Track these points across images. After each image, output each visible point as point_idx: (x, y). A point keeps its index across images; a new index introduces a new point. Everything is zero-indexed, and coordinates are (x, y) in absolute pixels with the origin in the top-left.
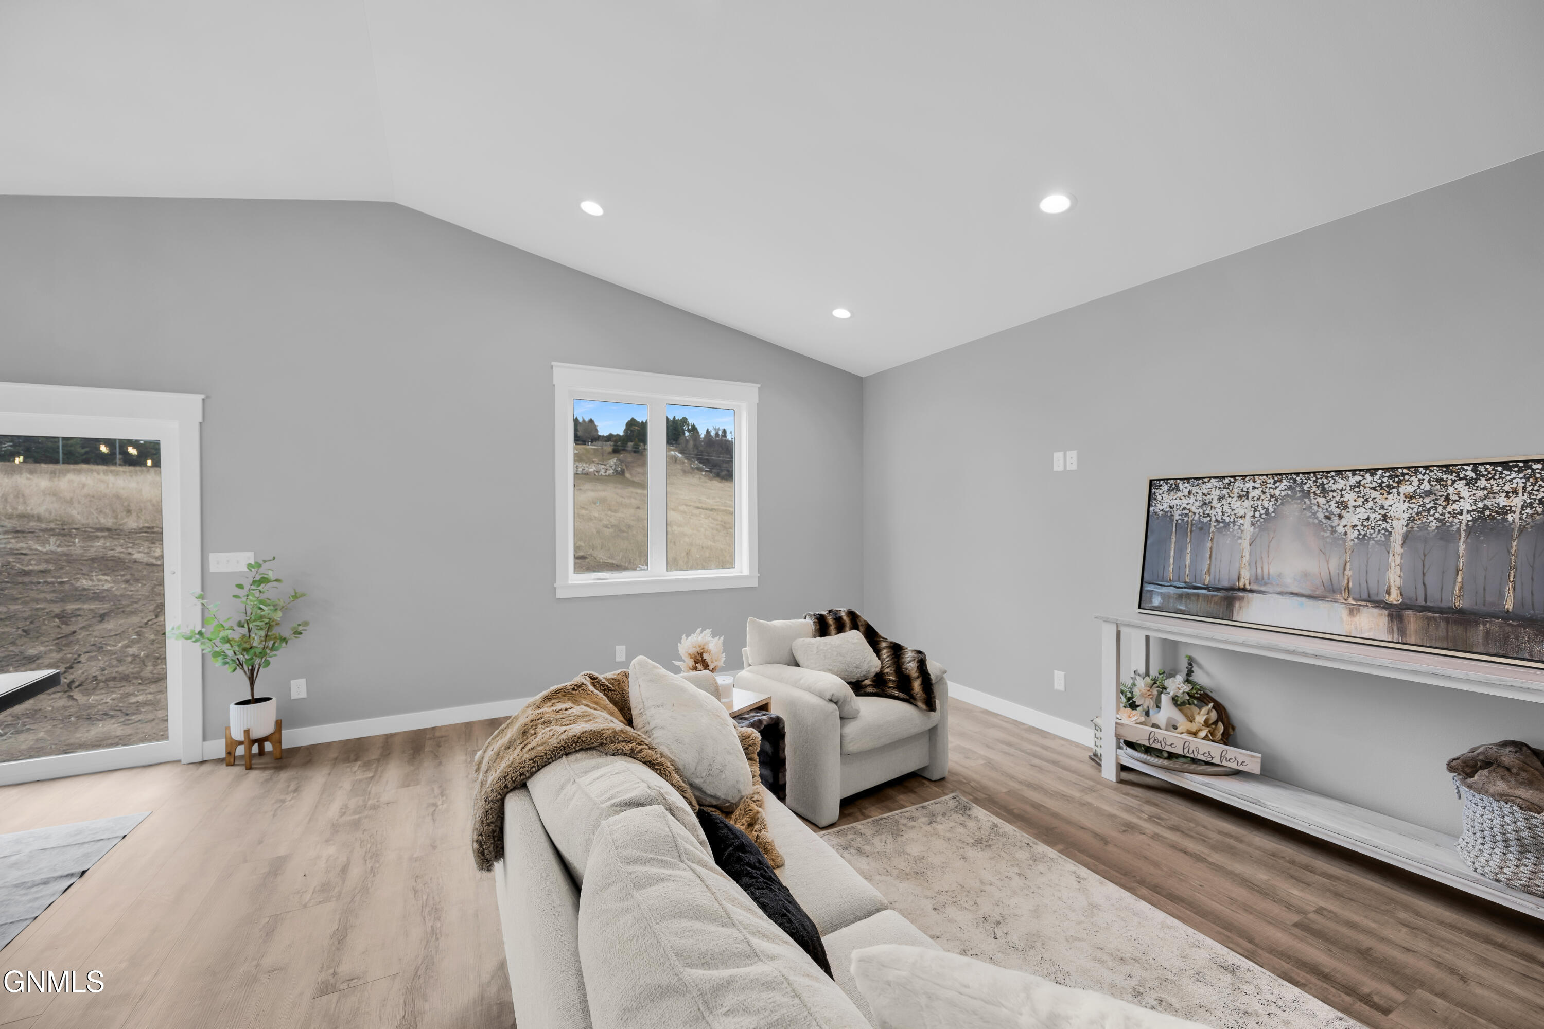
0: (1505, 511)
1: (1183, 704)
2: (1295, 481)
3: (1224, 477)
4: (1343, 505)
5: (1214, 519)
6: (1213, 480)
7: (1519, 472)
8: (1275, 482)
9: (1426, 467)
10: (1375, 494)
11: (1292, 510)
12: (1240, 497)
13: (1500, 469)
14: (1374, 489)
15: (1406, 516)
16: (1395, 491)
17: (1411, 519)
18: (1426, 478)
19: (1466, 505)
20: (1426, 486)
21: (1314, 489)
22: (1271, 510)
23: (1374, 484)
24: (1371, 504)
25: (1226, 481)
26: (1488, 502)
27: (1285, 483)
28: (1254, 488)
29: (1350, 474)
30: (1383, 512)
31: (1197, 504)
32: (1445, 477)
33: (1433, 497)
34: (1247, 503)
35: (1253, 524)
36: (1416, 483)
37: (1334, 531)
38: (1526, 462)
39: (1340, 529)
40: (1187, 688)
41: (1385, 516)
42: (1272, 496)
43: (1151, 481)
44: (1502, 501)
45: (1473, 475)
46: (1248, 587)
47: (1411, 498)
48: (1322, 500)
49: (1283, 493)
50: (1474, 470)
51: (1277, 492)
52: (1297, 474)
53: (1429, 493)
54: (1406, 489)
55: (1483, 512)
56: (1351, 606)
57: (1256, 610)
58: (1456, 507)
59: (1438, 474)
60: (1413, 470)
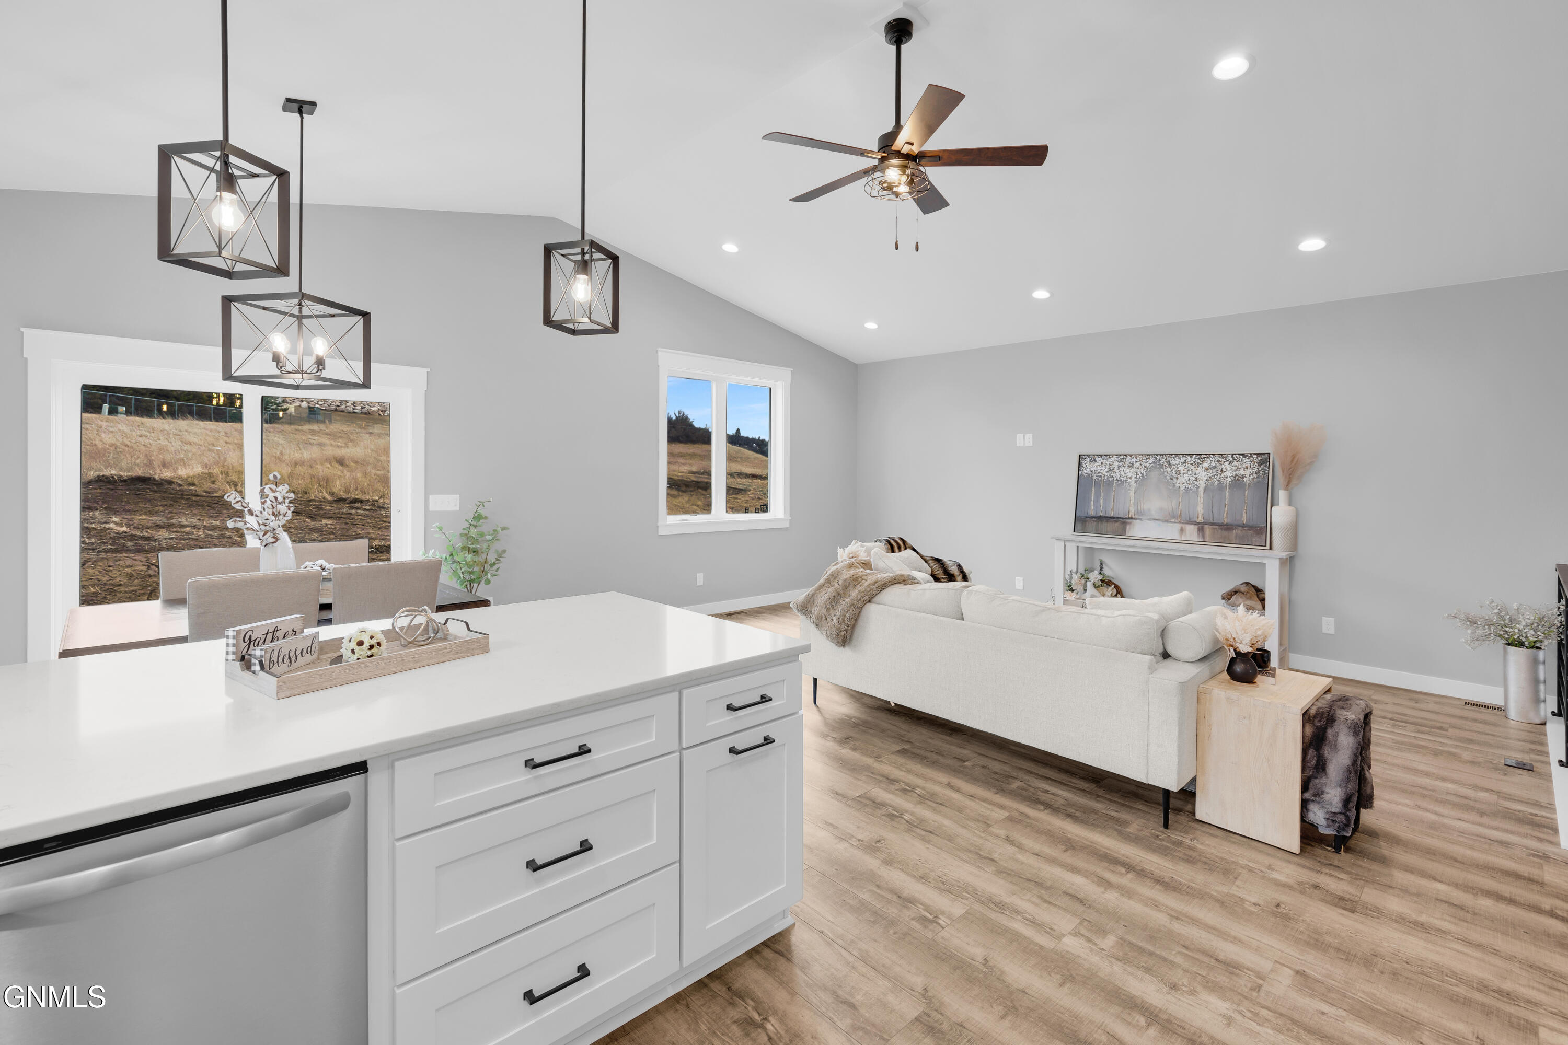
0: (1243, 477)
1: (1099, 586)
2: (1156, 458)
3: (1120, 455)
4: (1178, 472)
5: (1115, 479)
6: (1115, 456)
7: (1249, 458)
8: (1147, 459)
9: (1213, 454)
10: (1192, 467)
11: (1155, 474)
12: (1129, 467)
13: (1241, 457)
14: (1192, 464)
15: (1205, 478)
16: (1200, 466)
17: (1207, 480)
18: (1213, 460)
19: (1228, 474)
20: (1213, 464)
21: (1165, 463)
22: (1145, 474)
23: (1192, 462)
24: (1190, 472)
25: (1122, 457)
26: (1237, 472)
27: (1151, 460)
28: (1136, 462)
29: (1181, 456)
30: (1196, 476)
31: (1106, 470)
32: (1221, 459)
33: (1216, 469)
34: (1133, 470)
35: (1136, 482)
36: (1209, 462)
37: (1174, 486)
38: (1251, 454)
39: (1177, 485)
40: (1100, 577)
41: (1196, 478)
42: (1145, 467)
43: (1080, 455)
44: (1242, 472)
45: (1231, 459)
46: (1133, 517)
47: (1207, 469)
48: (1169, 470)
49: (1151, 465)
50: (1232, 457)
51: (1148, 465)
52: (1157, 455)
53: (1215, 467)
54: (1206, 465)
55: (1235, 477)
56: (1182, 525)
57: (1137, 529)
58: (1225, 474)
59: (1218, 458)
60: (1208, 455)
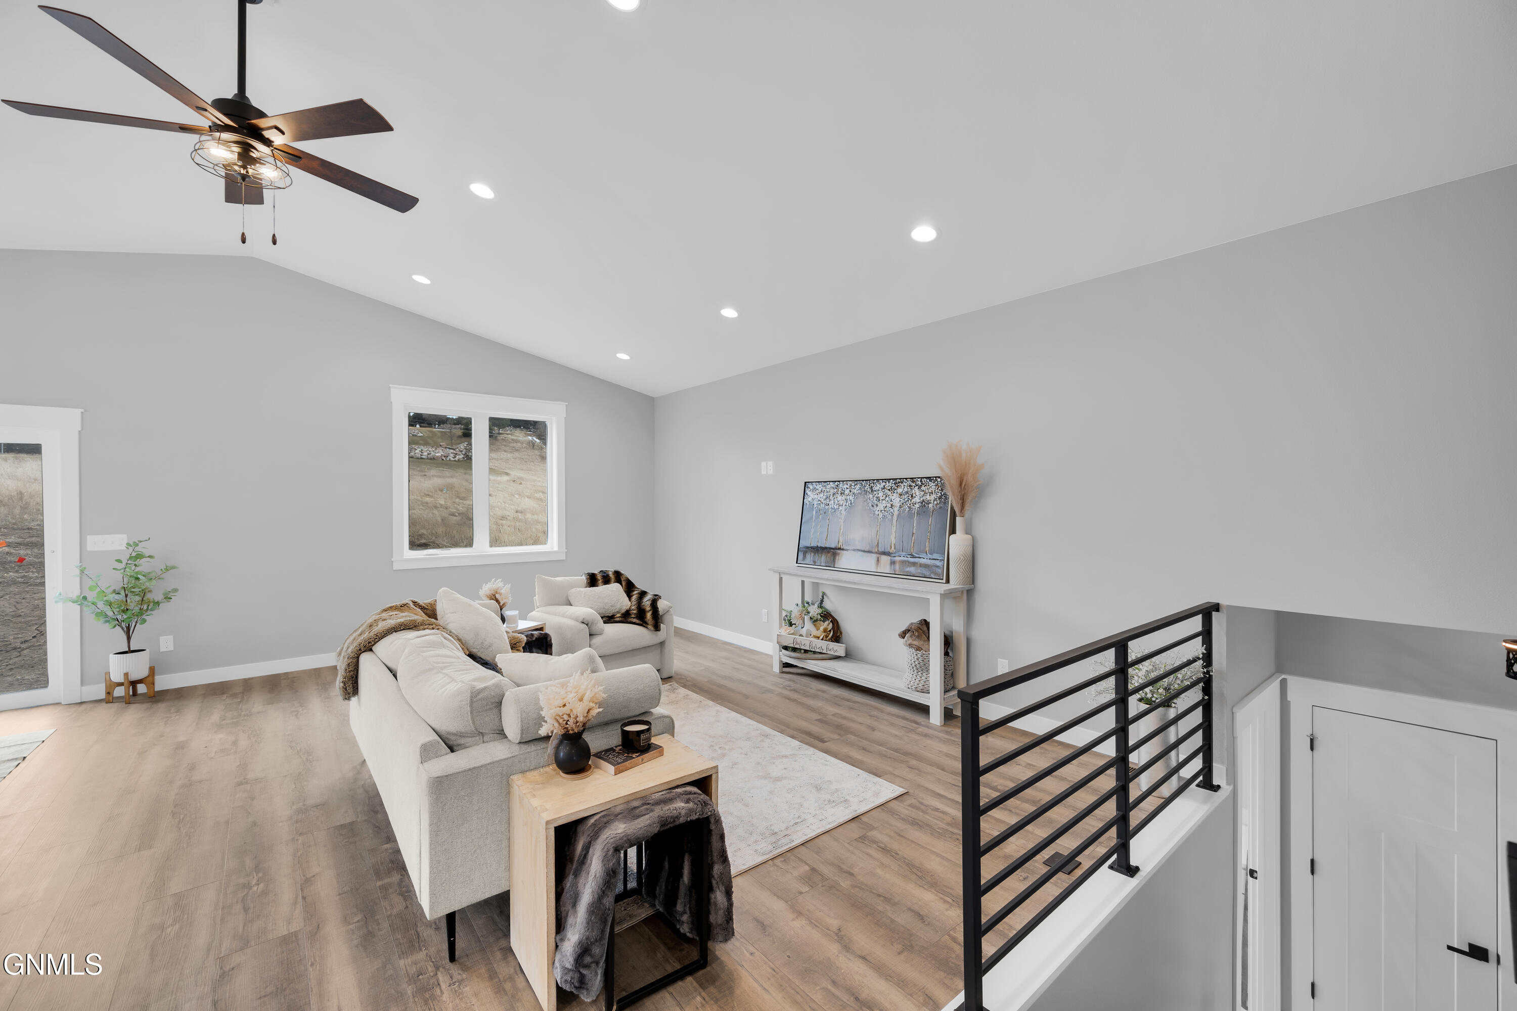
0: (929, 503)
1: (816, 621)
2: (862, 484)
3: (835, 481)
4: (878, 499)
5: (830, 507)
6: (831, 483)
7: (934, 482)
8: (855, 485)
9: (906, 479)
10: (889, 493)
11: (861, 500)
12: (841, 493)
13: (928, 480)
14: (889, 490)
15: (899, 505)
16: (896, 491)
17: (900, 507)
18: (906, 484)
19: (917, 500)
20: (906, 489)
21: (869, 489)
22: (853, 501)
23: (890, 488)
24: (887, 499)
25: (836, 484)
26: (924, 498)
27: (858, 486)
28: (847, 488)
29: (881, 481)
30: (891, 503)
31: (824, 497)
32: (912, 484)
33: (908, 495)
34: (844, 498)
35: (846, 510)
36: (903, 487)
37: (874, 514)
38: (936, 477)
39: (877, 513)
40: (820, 611)
41: (892, 505)
42: (853, 494)
43: (805, 483)
44: (928, 497)
45: (920, 483)
46: (842, 547)
47: (901, 495)
48: (871, 496)
49: (858, 492)
50: (921, 481)
51: (855, 491)
52: (863, 480)
53: (907, 493)
54: (900, 490)
55: (922, 503)
56: (878, 555)
57: (846, 560)
58: (914, 500)
59: (909, 482)
60: (902, 480)
